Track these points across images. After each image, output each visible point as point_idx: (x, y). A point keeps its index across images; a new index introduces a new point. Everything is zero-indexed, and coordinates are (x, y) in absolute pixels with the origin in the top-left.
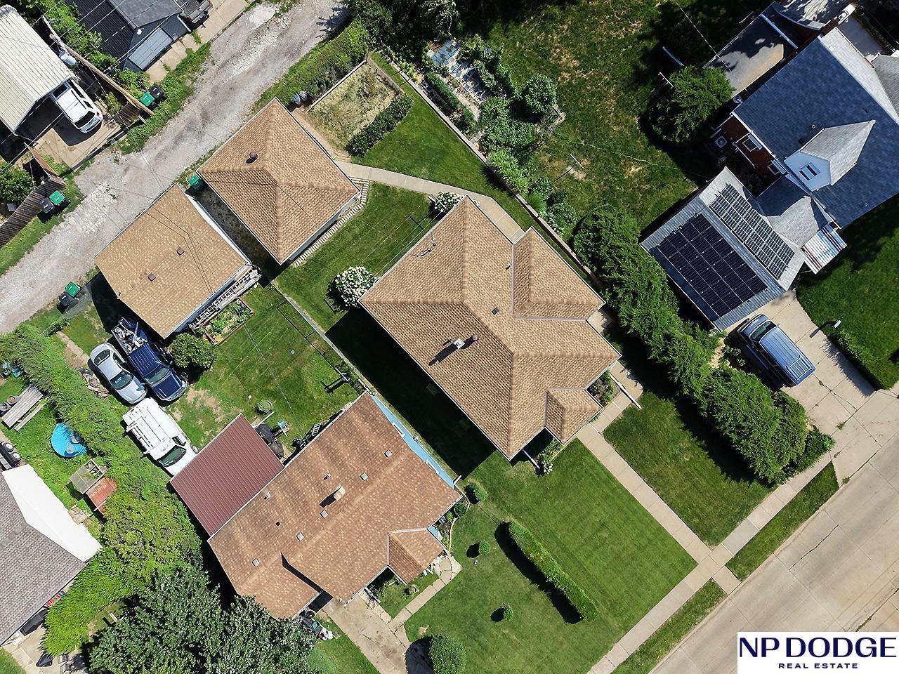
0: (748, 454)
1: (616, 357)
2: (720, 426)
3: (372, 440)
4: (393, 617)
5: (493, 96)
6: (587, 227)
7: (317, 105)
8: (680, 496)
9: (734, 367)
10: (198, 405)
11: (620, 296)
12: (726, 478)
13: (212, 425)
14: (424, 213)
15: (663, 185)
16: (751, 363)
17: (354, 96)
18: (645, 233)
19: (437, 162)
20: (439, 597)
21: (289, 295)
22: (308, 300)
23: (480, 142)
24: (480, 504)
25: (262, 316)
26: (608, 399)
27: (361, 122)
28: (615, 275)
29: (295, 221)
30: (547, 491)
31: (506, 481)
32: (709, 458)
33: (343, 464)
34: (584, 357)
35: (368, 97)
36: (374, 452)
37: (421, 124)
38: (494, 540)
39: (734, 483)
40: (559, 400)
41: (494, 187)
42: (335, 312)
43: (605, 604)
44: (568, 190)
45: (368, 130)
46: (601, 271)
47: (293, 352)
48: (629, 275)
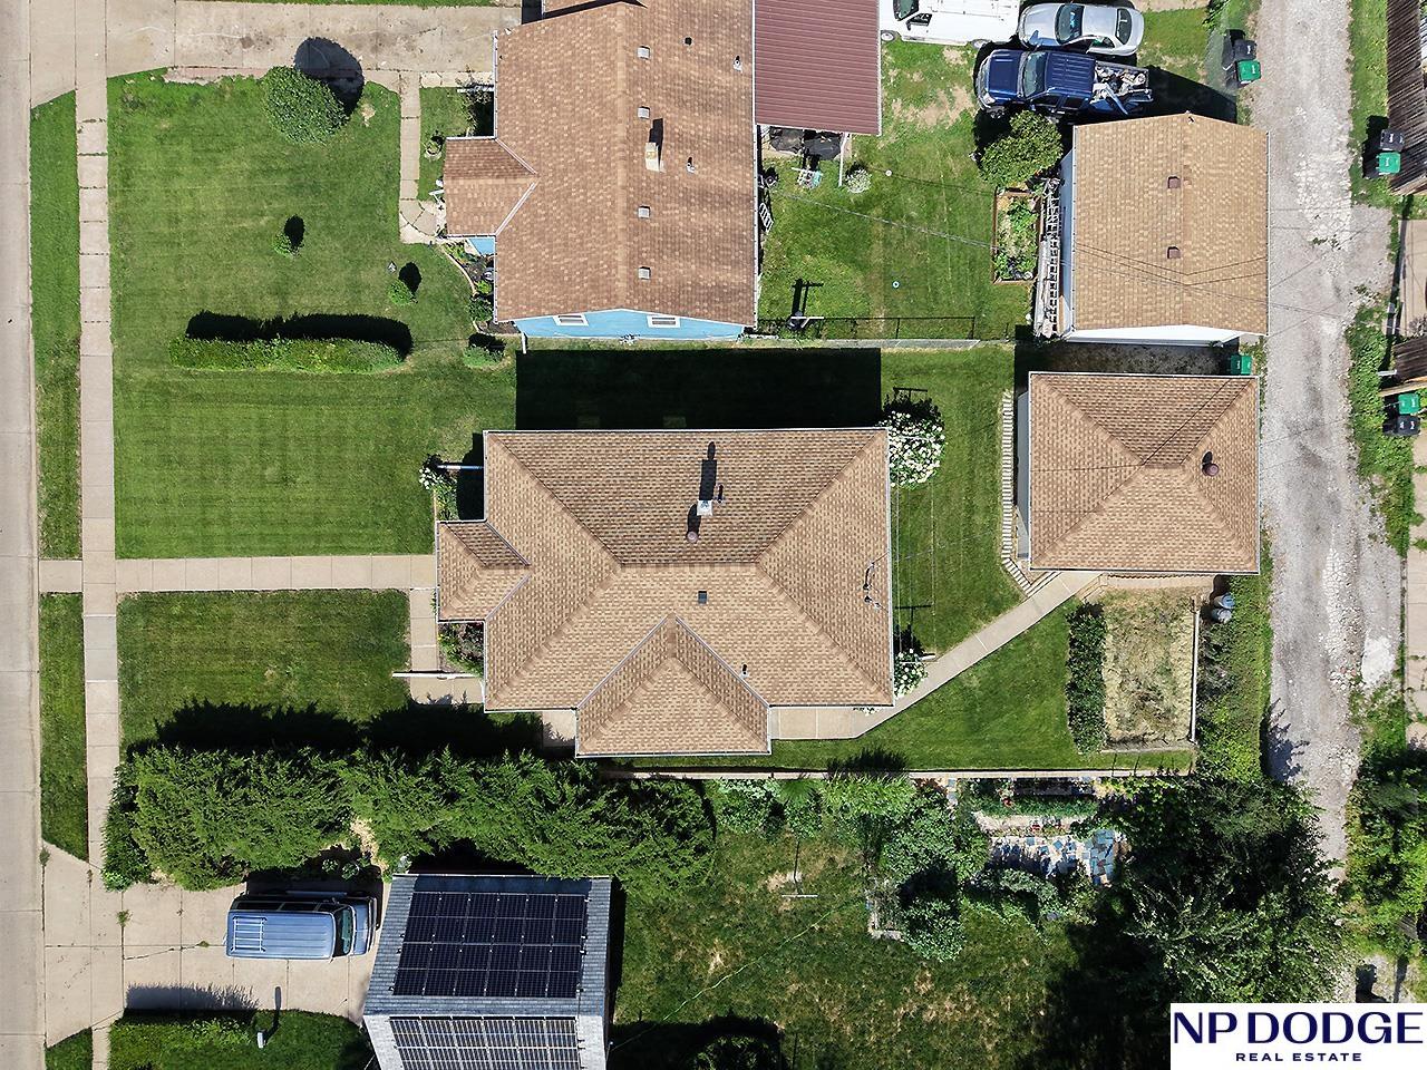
0: (197, 759)
1: (490, 702)
2: (269, 755)
3: (683, 269)
4: (422, 90)
5: (987, 866)
6: (699, 827)
7: (1191, 621)
8: (227, 618)
9: (332, 847)
10: (941, 94)
11: (567, 786)
12: (194, 701)
13: (898, 89)
14: (919, 630)
15: (660, 979)
16: (317, 876)
17: (1159, 681)
18: (618, 898)
19: (970, 709)
20: (392, 176)
21: (976, 351)
22: (947, 369)
23: (942, 791)
24: (464, 344)
25: (980, 288)
26: (445, 642)
27: (1116, 658)
28: (600, 803)
29: (1071, 443)
30: (399, 447)
31: (463, 406)
32: (243, 703)
33: (687, 200)
34: (529, 659)
35: (1142, 699)
36: (665, 257)
37: (1041, 734)
38: (399, 319)
39: (180, 706)
40: (502, 572)
41: (866, 756)
42: (896, 390)
43: (178, 385)
44: (770, 848)
45: (1098, 657)
46: (625, 791)
47: (896, 285)
48: (584, 823)
